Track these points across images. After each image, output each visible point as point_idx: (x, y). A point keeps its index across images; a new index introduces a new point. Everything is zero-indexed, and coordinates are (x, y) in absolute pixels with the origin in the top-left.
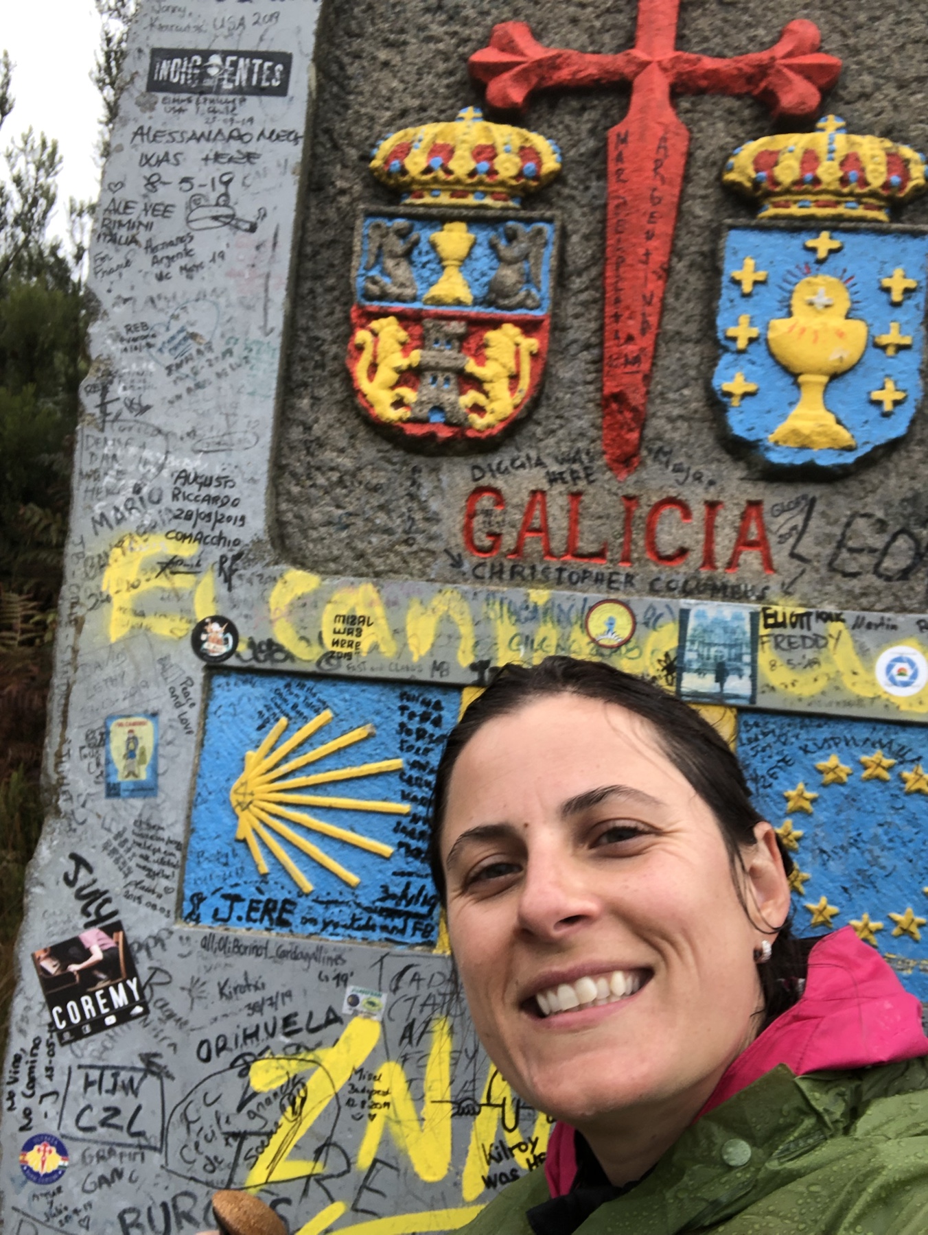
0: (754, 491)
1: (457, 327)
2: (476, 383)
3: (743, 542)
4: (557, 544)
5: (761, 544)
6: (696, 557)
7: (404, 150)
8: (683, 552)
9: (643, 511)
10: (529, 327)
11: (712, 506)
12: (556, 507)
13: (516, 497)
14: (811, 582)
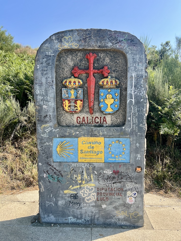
0: (104, 116)
1: (74, 101)
2: (76, 107)
3: (104, 121)
4: (86, 122)
5: (106, 121)
6: (99, 122)
7: (66, 82)
8: (98, 122)
9: (94, 118)
10: (81, 101)
11: (101, 118)
12: (86, 118)
13: (82, 118)
14: (110, 124)
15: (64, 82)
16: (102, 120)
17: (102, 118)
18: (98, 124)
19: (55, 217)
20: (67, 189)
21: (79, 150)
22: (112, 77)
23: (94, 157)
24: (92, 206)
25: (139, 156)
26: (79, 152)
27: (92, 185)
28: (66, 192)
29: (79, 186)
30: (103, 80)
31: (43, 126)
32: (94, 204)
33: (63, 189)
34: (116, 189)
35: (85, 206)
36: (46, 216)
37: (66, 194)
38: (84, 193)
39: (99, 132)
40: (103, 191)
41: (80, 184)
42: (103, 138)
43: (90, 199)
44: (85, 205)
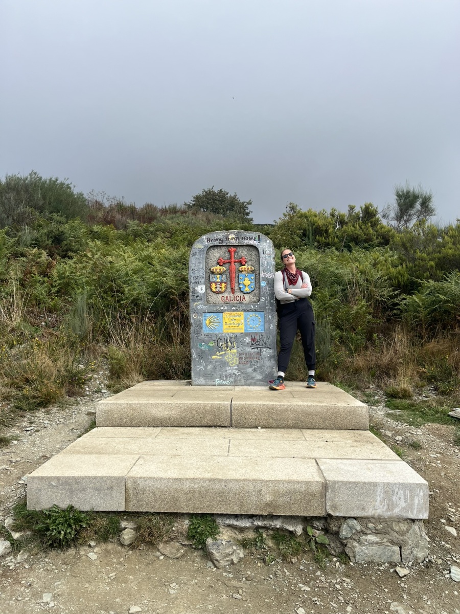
0: (243, 295)
1: (219, 283)
2: (221, 288)
4: (229, 300)
5: (245, 299)
7: (213, 269)
8: (239, 300)
9: (235, 297)
10: (225, 283)
12: (229, 297)
13: (225, 296)
14: (248, 301)
15: (212, 269)
16: (242, 299)
17: (242, 297)
18: (238, 302)
19: (204, 380)
20: (215, 355)
21: (224, 322)
22: (248, 265)
23: (236, 328)
24: (235, 369)
25: (272, 326)
26: (224, 324)
27: (234, 350)
28: (214, 357)
29: (224, 352)
30: (241, 267)
31: (196, 303)
32: (237, 367)
33: (212, 355)
34: (254, 354)
35: (229, 370)
36: (197, 379)
37: (214, 359)
38: (228, 358)
39: (239, 308)
40: (244, 356)
41: (225, 350)
42: (243, 313)
43: (233, 363)
44: (229, 368)
